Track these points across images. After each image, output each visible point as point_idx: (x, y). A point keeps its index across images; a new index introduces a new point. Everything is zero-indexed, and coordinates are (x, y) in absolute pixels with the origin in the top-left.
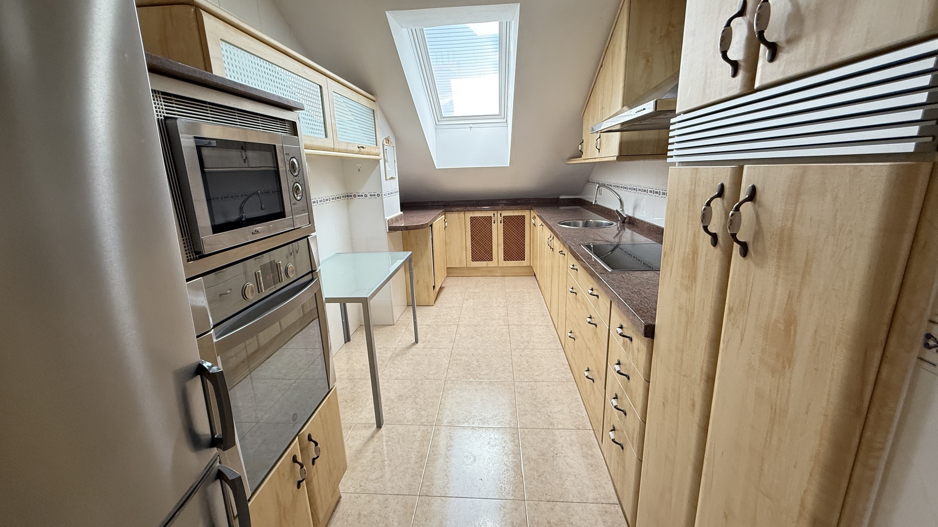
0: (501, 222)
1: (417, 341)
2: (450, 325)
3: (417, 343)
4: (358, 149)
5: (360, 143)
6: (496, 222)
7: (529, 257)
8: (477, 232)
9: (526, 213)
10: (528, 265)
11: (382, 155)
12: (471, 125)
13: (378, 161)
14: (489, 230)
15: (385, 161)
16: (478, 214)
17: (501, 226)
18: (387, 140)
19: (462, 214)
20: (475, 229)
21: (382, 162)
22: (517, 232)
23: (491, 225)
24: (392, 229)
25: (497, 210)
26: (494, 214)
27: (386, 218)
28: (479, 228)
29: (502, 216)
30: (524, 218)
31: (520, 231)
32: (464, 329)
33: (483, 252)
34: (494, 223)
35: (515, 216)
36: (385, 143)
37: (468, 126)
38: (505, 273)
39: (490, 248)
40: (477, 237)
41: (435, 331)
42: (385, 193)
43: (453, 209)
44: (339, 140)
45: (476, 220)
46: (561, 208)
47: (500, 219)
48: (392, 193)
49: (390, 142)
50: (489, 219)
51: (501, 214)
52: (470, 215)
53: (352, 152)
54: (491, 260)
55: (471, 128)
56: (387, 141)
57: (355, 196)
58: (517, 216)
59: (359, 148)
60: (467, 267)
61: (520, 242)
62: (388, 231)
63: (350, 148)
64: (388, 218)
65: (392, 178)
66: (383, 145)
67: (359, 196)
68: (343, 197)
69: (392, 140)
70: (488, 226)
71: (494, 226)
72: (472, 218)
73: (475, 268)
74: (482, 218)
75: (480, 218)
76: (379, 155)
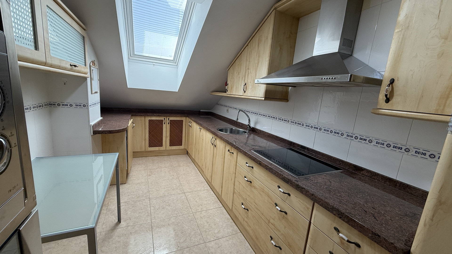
0: (168, 124)
1: (119, 221)
2: (144, 200)
3: (120, 222)
4: (70, 67)
5: (72, 62)
6: (165, 123)
7: (184, 144)
8: (153, 129)
9: (183, 119)
10: (184, 148)
11: (89, 74)
12: (154, 63)
13: (85, 79)
14: (161, 128)
15: (91, 79)
16: (154, 118)
17: (168, 126)
18: (93, 62)
19: (143, 118)
20: (151, 127)
21: (89, 80)
22: (178, 129)
23: (162, 125)
24: (95, 133)
25: (167, 116)
26: (164, 119)
27: (90, 124)
28: (154, 126)
29: (170, 120)
30: (183, 122)
31: (180, 129)
32: (155, 201)
33: (157, 141)
34: (164, 124)
35: (177, 120)
36: (91, 64)
37: (152, 63)
38: (169, 154)
39: (161, 139)
40: (153, 132)
41: (133, 207)
42: (90, 104)
43: (137, 115)
44: (52, 55)
45: (152, 121)
46: (201, 116)
47: (168, 121)
48: (95, 104)
49: (95, 65)
50: (161, 122)
51: (169, 119)
52: (148, 119)
53: (65, 69)
54: (162, 146)
55: (154, 65)
56: (93, 64)
57: (59, 105)
58: (178, 120)
59: (71, 65)
60: (145, 151)
61: (180, 135)
62: (92, 134)
63: (63, 65)
64: (92, 123)
65: (96, 92)
66: (90, 66)
67: (63, 105)
68: (45, 105)
69: (96, 63)
70: (160, 126)
71: (164, 126)
72: (150, 121)
73: (151, 151)
74: (157, 121)
75: (155, 121)
76: (86, 74)
